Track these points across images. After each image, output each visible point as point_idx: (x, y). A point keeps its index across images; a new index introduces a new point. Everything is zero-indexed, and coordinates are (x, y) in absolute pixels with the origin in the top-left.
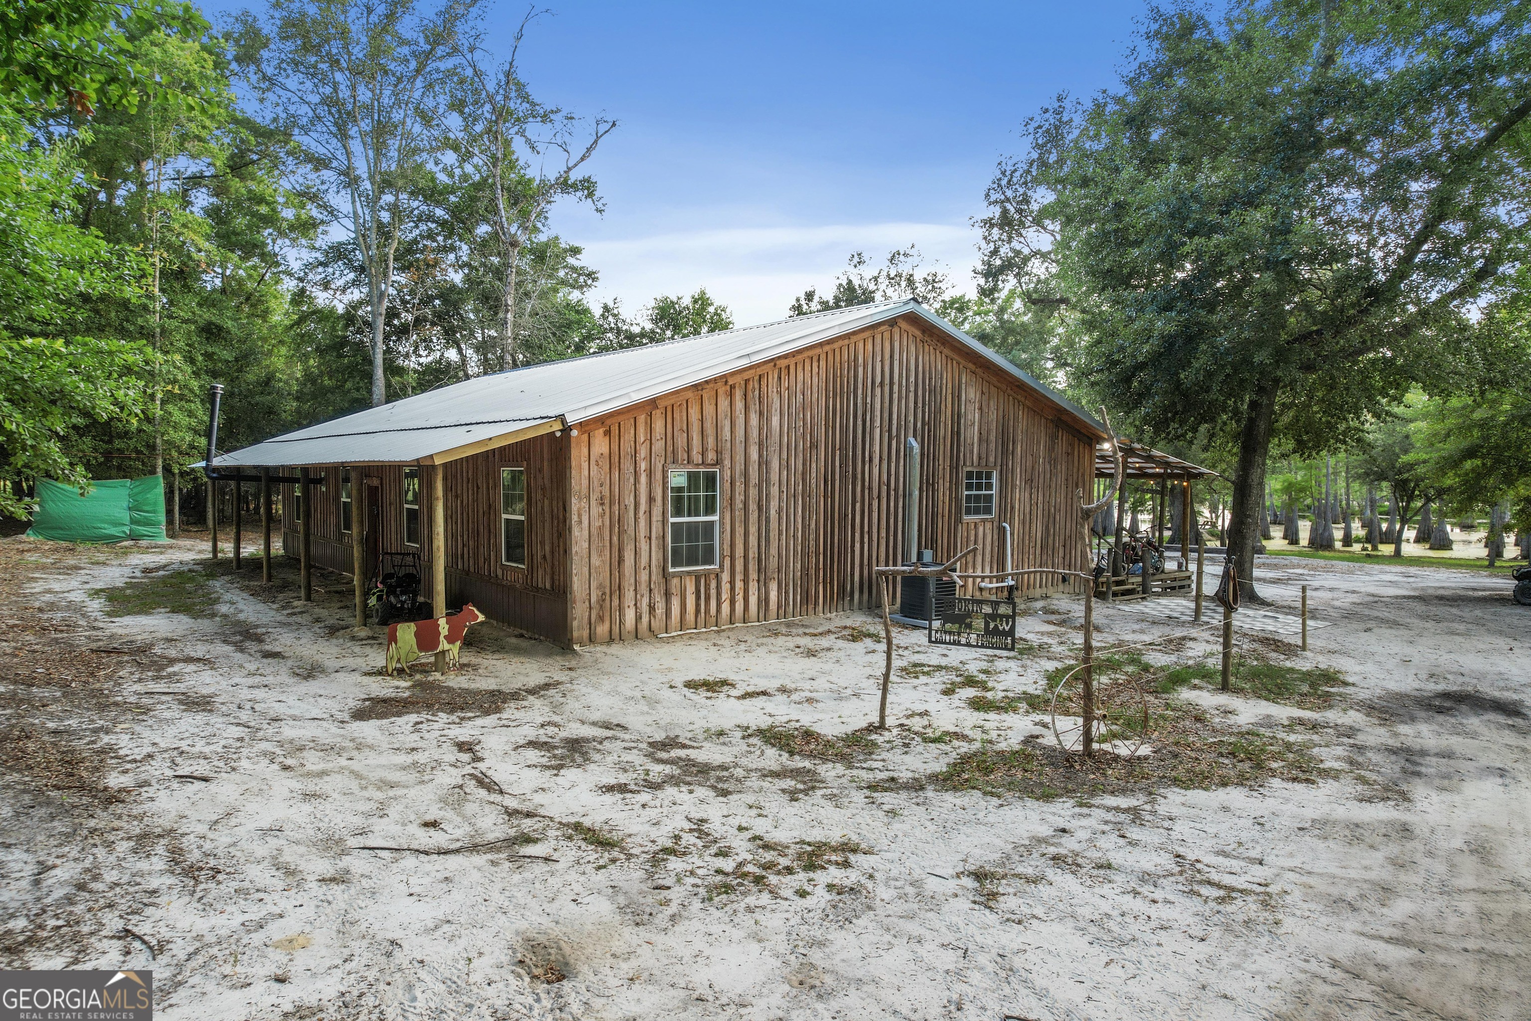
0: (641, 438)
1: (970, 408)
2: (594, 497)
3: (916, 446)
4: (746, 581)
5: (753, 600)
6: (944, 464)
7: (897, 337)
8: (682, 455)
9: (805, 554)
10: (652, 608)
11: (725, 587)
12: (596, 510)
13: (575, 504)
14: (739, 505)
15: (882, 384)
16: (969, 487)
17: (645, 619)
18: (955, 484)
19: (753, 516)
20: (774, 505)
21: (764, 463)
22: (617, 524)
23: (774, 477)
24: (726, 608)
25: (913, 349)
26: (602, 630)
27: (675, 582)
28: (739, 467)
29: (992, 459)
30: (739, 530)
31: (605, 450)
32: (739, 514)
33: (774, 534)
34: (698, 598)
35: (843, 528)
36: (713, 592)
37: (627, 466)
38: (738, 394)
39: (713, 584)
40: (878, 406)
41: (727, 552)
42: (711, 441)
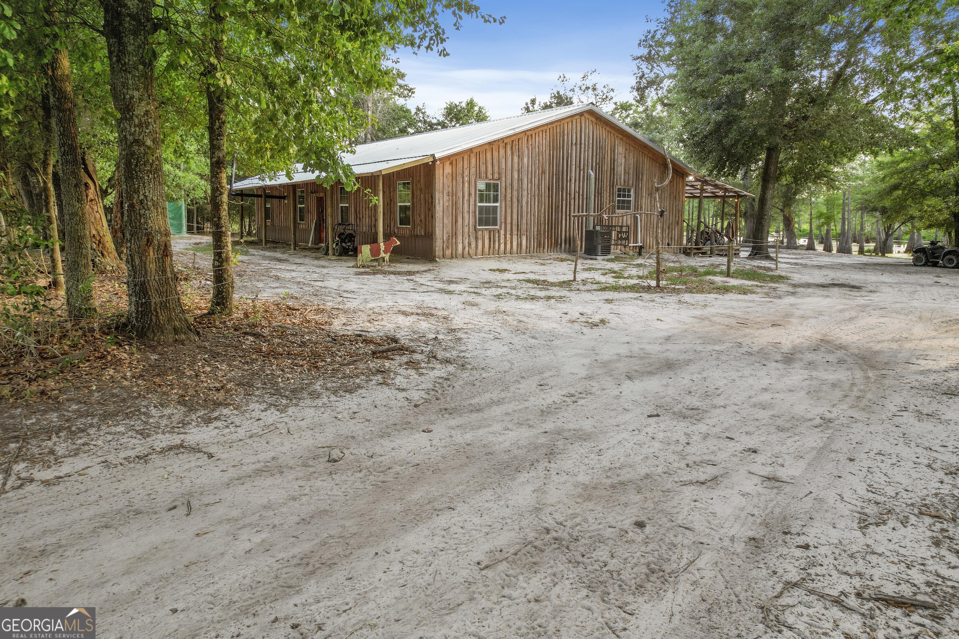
0: (466, 166)
1: (620, 157)
2: (445, 192)
3: (593, 174)
4: (511, 235)
5: (515, 244)
6: (606, 183)
7: (583, 121)
8: (483, 175)
9: (539, 224)
10: (470, 244)
11: (502, 237)
12: (446, 198)
13: (438, 195)
14: (509, 199)
15: (576, 144)
16: (619, 196)
17: (467, 249)
18: (612, 194)
19: (515, 205)
20: (525, 200)
21: (520, 180)
22: (455, 205)
23: (525, 186)
24: (502, 246)
25: (591, 127)
26: (448, 252)
27: (480, 233)
28: (509, 181)
29: (631, 182)
30: (509, 211)
31: (450, 171)
32: (509, 203)
33: (524, 214)
34: (490, 241)
35: (557, 212)
36: (497, 239)
37: (460, 179)
38: (509, 147)
39: (497, 235)
40: (574, 154)
41: (503, 221)
42: (496, 169)
